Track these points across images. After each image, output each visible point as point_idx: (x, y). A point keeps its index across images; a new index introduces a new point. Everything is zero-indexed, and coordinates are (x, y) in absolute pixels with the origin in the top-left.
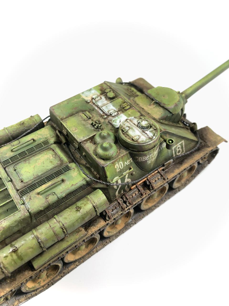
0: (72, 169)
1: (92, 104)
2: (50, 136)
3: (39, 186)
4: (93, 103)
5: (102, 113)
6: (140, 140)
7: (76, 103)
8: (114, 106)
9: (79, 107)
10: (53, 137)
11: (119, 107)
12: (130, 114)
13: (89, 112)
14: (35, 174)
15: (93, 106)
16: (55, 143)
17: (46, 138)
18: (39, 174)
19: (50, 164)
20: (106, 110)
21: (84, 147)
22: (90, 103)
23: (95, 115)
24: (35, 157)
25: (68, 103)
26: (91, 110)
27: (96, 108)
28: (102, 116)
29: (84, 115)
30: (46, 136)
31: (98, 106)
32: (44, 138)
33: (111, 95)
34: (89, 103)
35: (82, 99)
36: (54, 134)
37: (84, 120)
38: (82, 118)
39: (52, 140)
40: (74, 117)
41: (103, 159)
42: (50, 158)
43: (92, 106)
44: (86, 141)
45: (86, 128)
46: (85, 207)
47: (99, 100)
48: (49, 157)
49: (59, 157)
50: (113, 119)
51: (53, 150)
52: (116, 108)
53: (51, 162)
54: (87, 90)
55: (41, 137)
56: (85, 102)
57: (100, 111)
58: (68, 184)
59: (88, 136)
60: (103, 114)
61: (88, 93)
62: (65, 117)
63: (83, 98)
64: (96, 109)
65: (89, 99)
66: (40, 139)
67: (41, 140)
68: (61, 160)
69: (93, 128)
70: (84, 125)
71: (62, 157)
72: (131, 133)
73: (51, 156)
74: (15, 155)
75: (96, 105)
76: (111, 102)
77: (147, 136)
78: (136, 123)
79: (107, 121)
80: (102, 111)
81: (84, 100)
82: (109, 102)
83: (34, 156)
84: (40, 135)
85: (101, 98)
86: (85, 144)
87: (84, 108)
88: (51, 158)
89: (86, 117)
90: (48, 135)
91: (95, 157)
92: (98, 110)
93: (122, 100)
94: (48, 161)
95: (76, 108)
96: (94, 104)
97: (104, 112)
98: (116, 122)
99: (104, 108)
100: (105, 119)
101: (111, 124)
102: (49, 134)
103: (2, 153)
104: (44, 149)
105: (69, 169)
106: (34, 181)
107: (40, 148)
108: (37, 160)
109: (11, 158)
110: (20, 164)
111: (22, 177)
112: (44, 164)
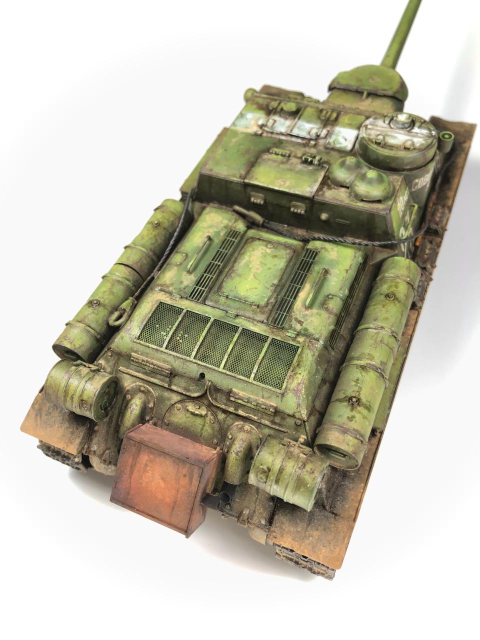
0: (319, 250)
1: (270, 135)
2: (230, 220)
3: (295, 298)
4: (267, 132)
5: (299, 141)
6: (417, 145)
7: (239, 145)
8: (309, 122)
9: (252, 148)
10: (236, 221)
11: (319, 122)
12: (350, 122)
13: (277, 147)
14: (268, 286)
15: (274, 136)
16: (249, 228)
17: (226, 227)
18: (276, 282)
19: (276, 259)
20: (303, 134)
21: (326, 199)
22: (265, 135)
23: (292, 149)
24: (239, 263)
25: (226, 150)
26: (279, 143)
27: (283, 138)
28: (305, 145)
29: (274, 156)
30: (222, 225)
31: (282, 134)
32: (222, 230)
33: (291, 106)
34: (261, 135)
35: (243, 135)
36: (233, 215)
37: (282, 163)
38: (274, 161)
39: (241, 226)
40: (259, 166)
41: (379, 201)
42: (266, 252)
43: (271, 137)
44: (320, 189)
45: (299, 172)
46: (398, 289)
47: (273, 124)
48: (264, 252)
49: (279, 243)
50: (331, 140)
51: (259, 239)
52: (316, 124)
53: (275, 256)
54: (237, 118)
55: (216, 230)
56: (254, 137)
57: (294, 139)
58: (338, 272)
59: (316, 181)
60: (304, 142)
61: (242, 122)
62: (243, 173)
63: (242, 133)
64: (283, 140)
65: (254, 129)
66: (217, 233)
67: (222, 234)
68: (286, 246)
69: (311, 168)
70: (290, 170)
71: (285, 242)
72: (391, 141)
73: (265, 248)
74: (199, 275)
75: (277, 134)
76: (299, 119)
77: (422, 136)
78: (385, 125)
79: (321, 148)
80: (297, 137)
81: (248, 135)
82: (297, 119)
83: (235, 262)
84: (210, 227)
85: (275, 121)
86: (323, 194)
87: (262, 147)
88: (268, 251)
89: (280, 157)
90: (226, 221)
91: (361, 204)
92: (289, 138)
93: (313, 110)
94: (269, 258)
95: (247, 152)
96: (272, 133)
97: (303, 138)
98: (340, 143)
99: (295, 132)
100: (315, 146)
101: (333, 149)
102: (223, 219)
103: (172, 285)
104: (242, 245)
105: (317, 253)
106: (278, 295)
107: (233, 246)
108: (247, 265)
109: (198, 283)
110: (224, 284)
111: (251, 300)
112: (265, 265)
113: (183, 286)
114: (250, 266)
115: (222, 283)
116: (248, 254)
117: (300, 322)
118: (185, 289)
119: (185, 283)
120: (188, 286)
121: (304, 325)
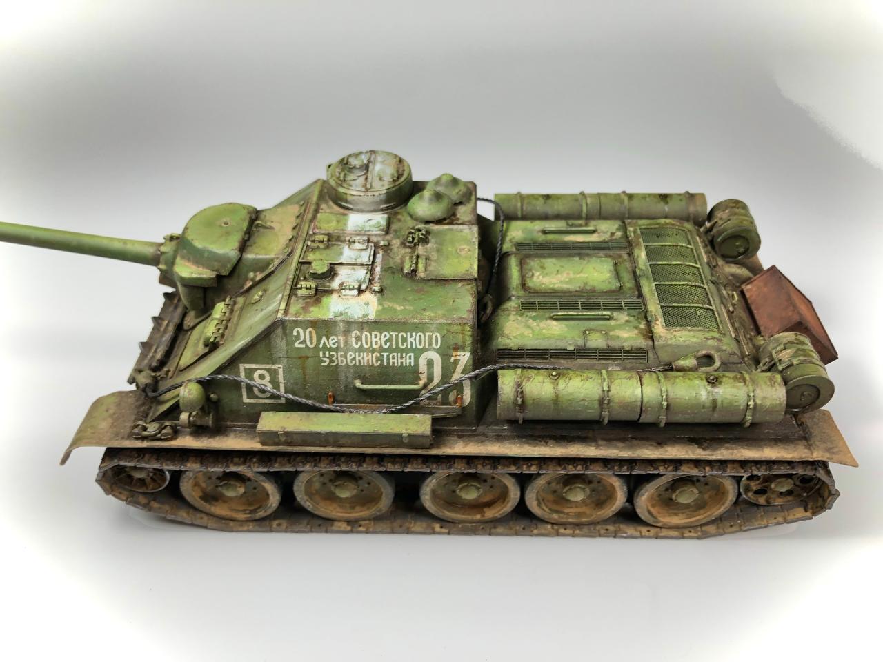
1: (376, 280)
2: (509, 315)
5: (379, 255)
7: (408, 301)
12: (334, 222)
15: (377, 277)
17: (521, 315)
19: (546, 265)
20: (366, 254)
23: (398, 258)
24: (568, 289)
25: (424, 310)
26: (392, 269)
27: (378, 268)
28: (387, 249)
30: (519, 318)
31: (371, 271)
35: (386, 303)
38: (427, 266)
39: (512, 304)
40: (441, 275)
42: (541, 274)
43: (380, 279)
45: (441, 243)
48: (541, 277)
49: (521, 270)
50: (375, 230)
51: (525, 284)
52: (342, 248)
55: (531, 321)
56: (385, 292)
57: (378, 260)
59: (451, 228)
60: (381, 251)
63: (380, 304)
64: (382, 268)
65: (369, 296)
66: (534, 319)
67: (535, 314)
68: (521, 264)
70: (439, 251)
71: (517, 266)
73: (535, 277)
75: (371, 275)
79: (388, 237)
80: (374, 258)
81: (382, 300)
83: (571, 292)
87: (403, 281)
88: (538, 273)
90: (512, 317)
92: (378, 264)
94: (548, 270)
95: (419, 291)
96: (371, 279)
97: (375, 253)
98: (379, 222)
99: (365, 260)
100: (387, 241)
102: (509, 321)
103: (636, 328)
104: (541, 294)
105: (520, 244)
106: (592, 253)
107: (547, 300)
108: (568, 283)
109: (620, 309)
110: (605, 290)
111: (612, 268)
112: (559, 270)
113: (632, 319)
114: (568, 280)
116: (551, 286)
117: (612, 234)
118: (634, 316)
119: (627, 318)
120: (628, 315)
121: (614, 231)
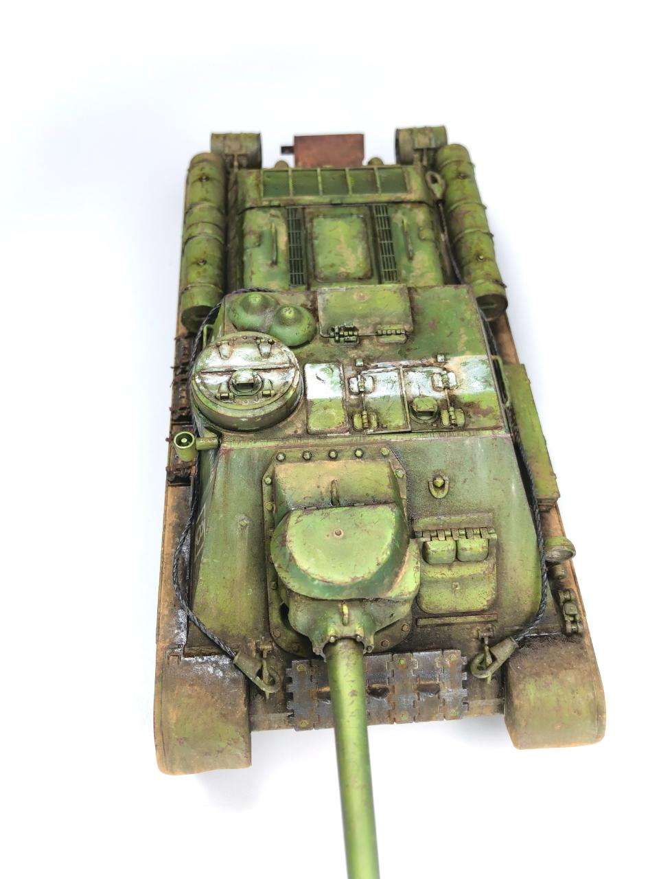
1: (425, 361)
7: (451, 333)
8: (386, 398)
12: (327, 411)
24: (363, 249)
25: (463, 320)
42: (343, 267)
55: (414, 274)
62: (416, 297)
67: (404, 272)
81: (456, 353)
83: (369, 249)
94: (336, 261)
98: (322, 370)
104: (374, 267)
105: (292, 282)
106: (307, 232)
107: (382, 263)
108: (354, 250)
109: (388, 218)
110: (363, 226)
111: (329, 220)
112: (336, 255)
113: (400, 212)
114: (350, 249)
115: (366, 225)
116: (361, 260)
117: (274, 216)
118: (396, 210)
119: (400, 214)
120: (395, 213)
121: (269, 216)
